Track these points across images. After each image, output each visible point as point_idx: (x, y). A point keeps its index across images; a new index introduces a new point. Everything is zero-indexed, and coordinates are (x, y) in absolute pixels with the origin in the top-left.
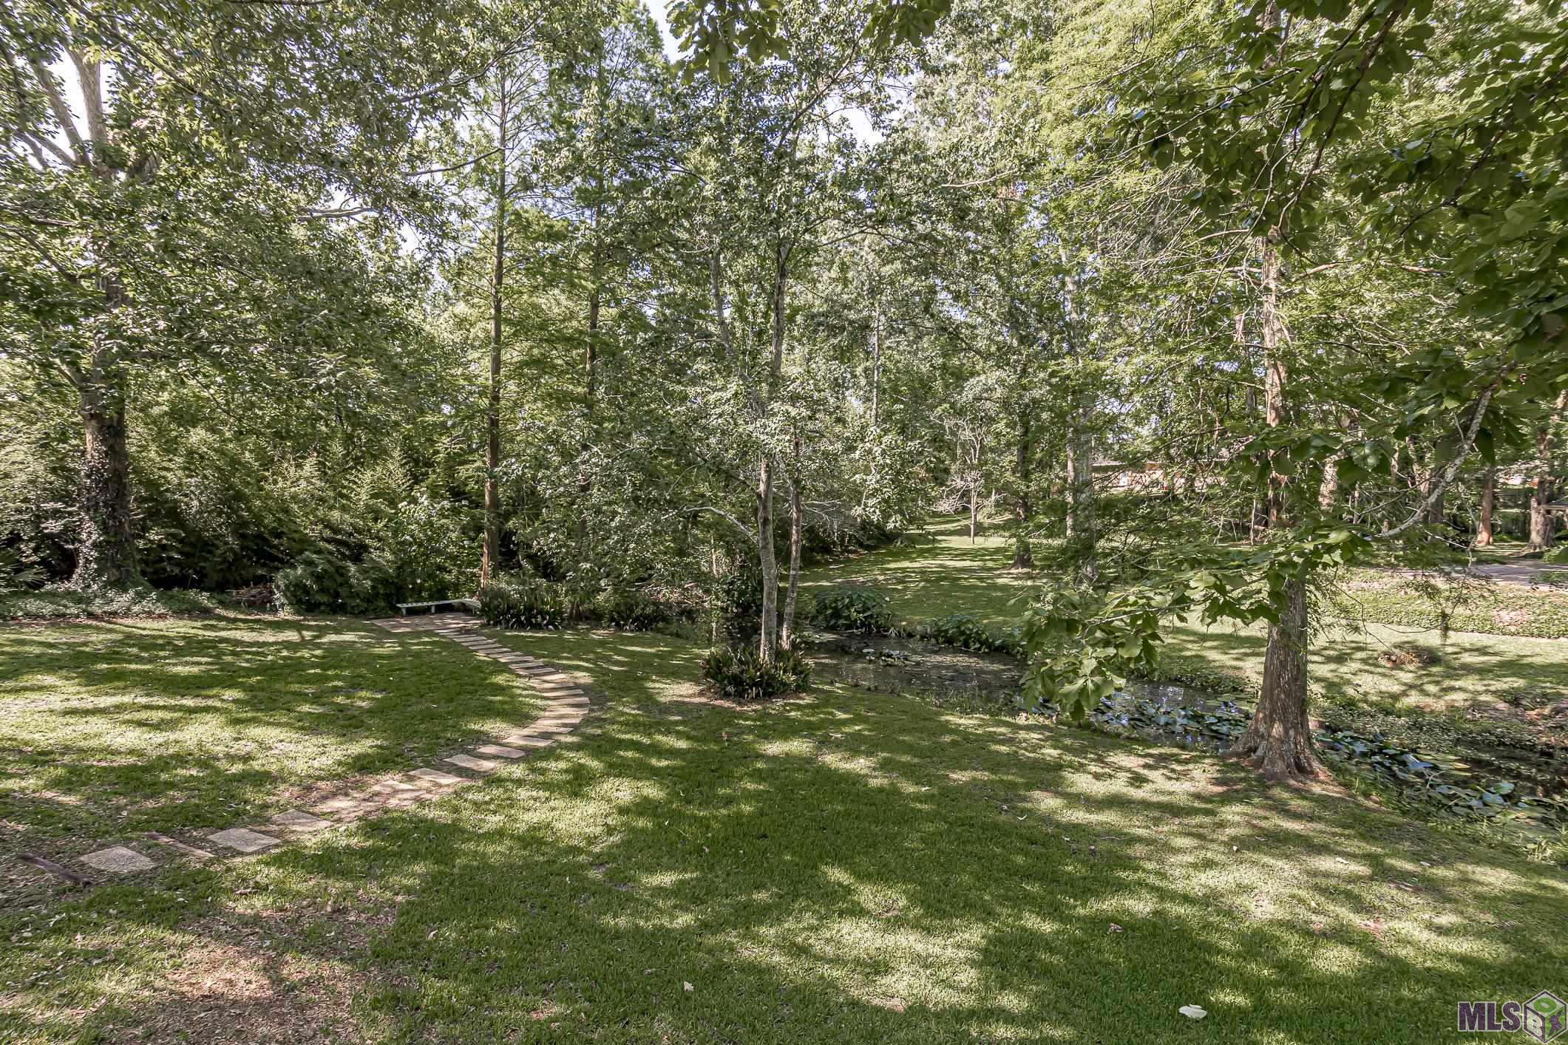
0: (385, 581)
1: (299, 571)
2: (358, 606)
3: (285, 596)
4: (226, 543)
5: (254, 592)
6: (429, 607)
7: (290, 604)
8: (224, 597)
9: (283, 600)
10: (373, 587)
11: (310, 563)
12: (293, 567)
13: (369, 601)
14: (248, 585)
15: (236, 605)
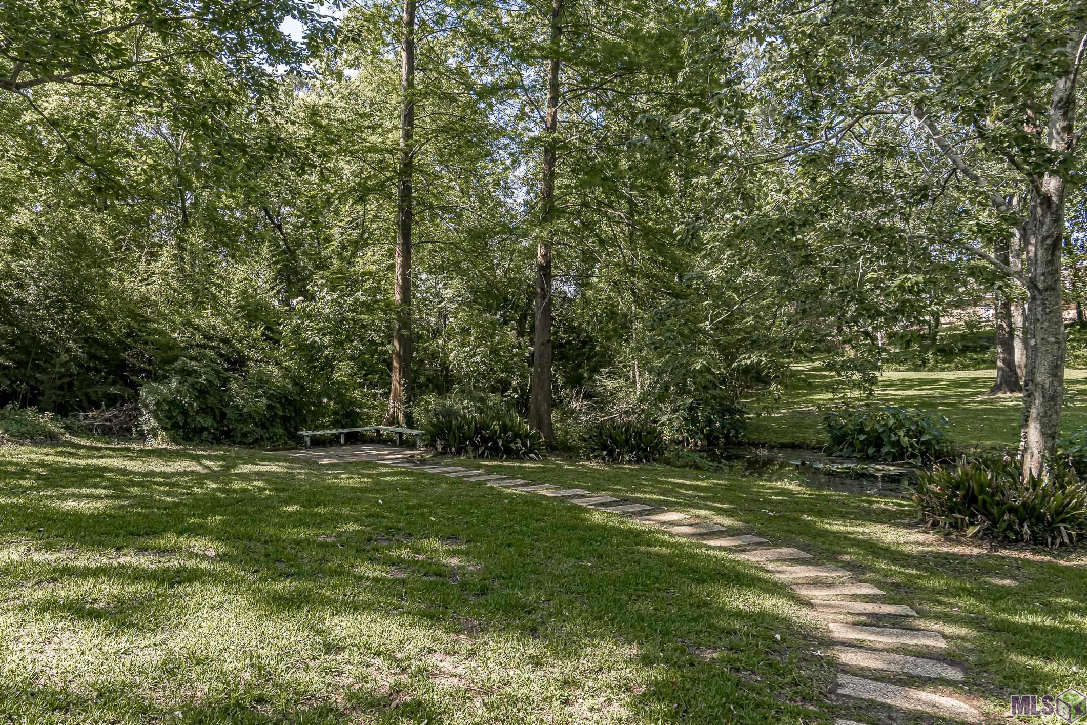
0: (284, 399)
1: (174, 384)
2: (252, 432)
3: (157, 417)
4: (68, 350)
5: (107, 415)
6: (338, 436)
7: (164, 428)
8: (69, 421)
9: (154, 424)
10: (269, 407)
11: (185, 373)
12: (163, 379)
13: (264, 426)
14: (98, 407)
15: (88, 431)
